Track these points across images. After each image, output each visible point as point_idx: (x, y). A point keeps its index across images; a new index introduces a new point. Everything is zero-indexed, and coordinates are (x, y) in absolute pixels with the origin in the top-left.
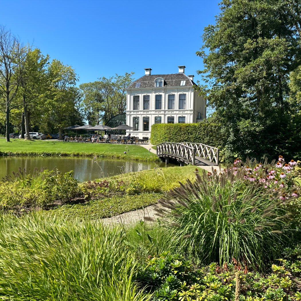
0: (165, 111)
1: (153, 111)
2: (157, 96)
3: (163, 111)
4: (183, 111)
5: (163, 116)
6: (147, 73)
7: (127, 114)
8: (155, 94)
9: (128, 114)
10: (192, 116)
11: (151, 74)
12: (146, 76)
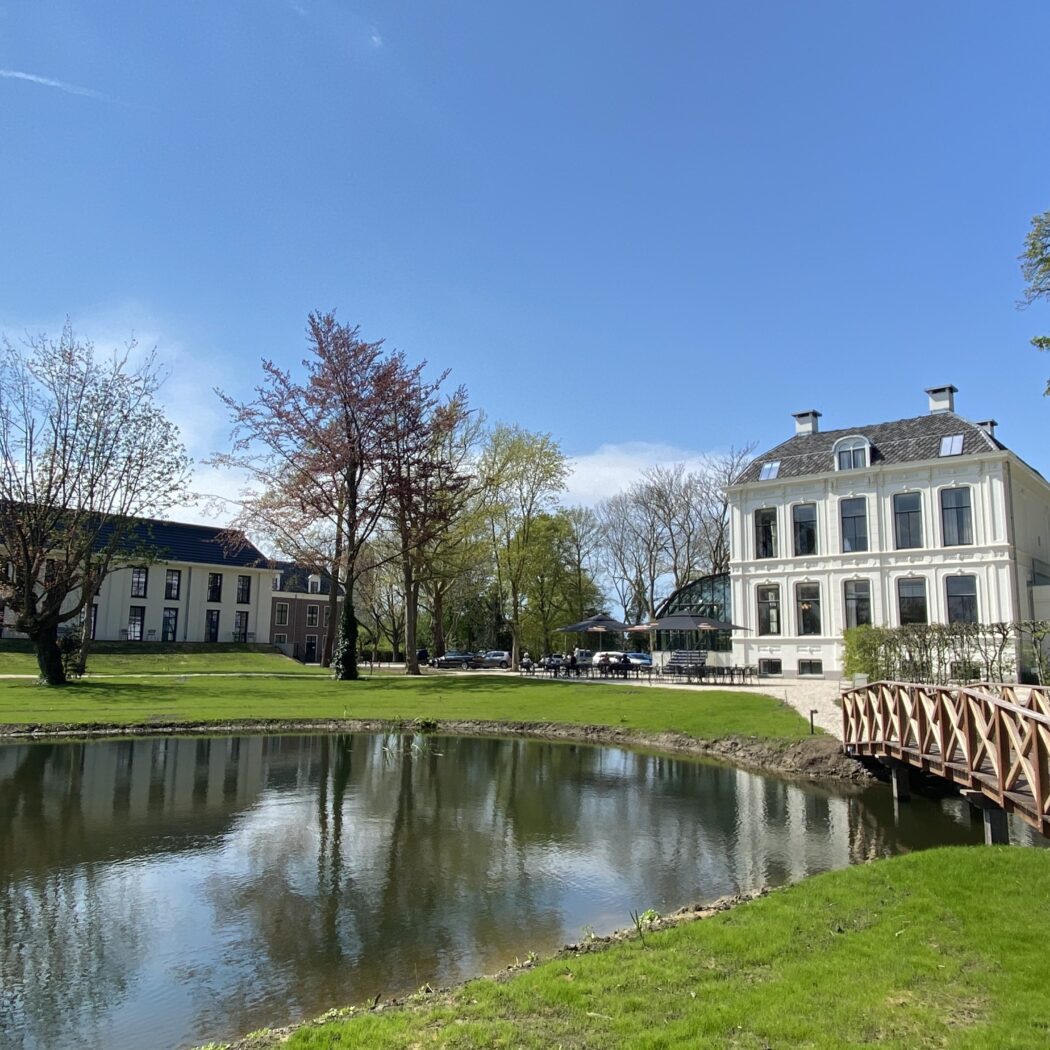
0: (883, 558)
1: (835, 559)
2: (845, 505)
3: (873, 556)
4: (962, 552)
5: (874, 578)
6: (804, 428)
7: (732, 574)
8: (837, 498)
9: (735, 573)
10: (1005, 574)
11: (820, 430)
12: (801, 438)
